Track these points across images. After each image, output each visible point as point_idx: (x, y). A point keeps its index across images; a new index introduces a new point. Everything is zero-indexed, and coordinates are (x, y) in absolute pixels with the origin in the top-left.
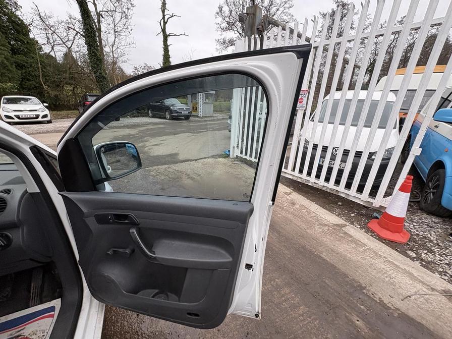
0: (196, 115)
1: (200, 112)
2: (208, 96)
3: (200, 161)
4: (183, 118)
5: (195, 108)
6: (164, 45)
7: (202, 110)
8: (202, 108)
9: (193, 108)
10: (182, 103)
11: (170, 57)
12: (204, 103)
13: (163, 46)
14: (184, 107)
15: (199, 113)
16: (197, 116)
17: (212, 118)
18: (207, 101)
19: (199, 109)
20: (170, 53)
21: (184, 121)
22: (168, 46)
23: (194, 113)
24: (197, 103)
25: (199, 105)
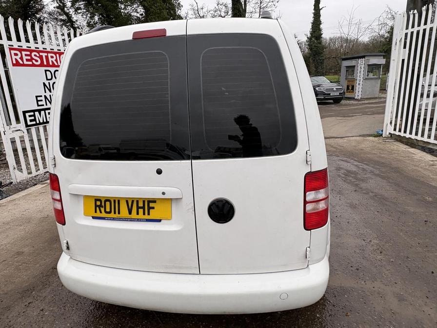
0: (353, 96)
1: (358, 93)
2: (373, 69)
3: (346, 138)
4: (332, 101)
5: (350, 88)
6: (315, 9)
7: (360, 90)
8: (361, 86)
9: (348, 87)
10: (331, 82)
11: (320, 24)
12: (366, 79)
13: (314, 11)
14: (335, 86)
15: (356, 95)
16: (353, 99)
17: (377, 100)
18: (371, 75)
19: (357, 88)
20: (321, 18)
21: (333, 106)
22: (320, 10)
23: (348, 95)
24: (354, 80)
25: (358, 82)
